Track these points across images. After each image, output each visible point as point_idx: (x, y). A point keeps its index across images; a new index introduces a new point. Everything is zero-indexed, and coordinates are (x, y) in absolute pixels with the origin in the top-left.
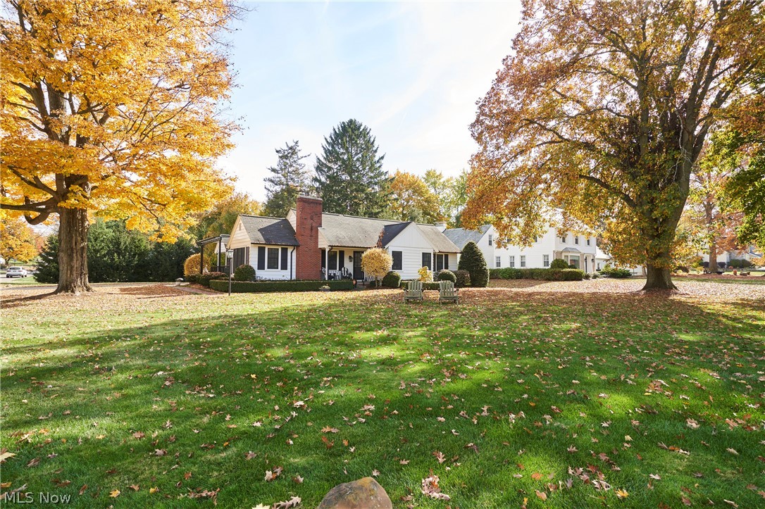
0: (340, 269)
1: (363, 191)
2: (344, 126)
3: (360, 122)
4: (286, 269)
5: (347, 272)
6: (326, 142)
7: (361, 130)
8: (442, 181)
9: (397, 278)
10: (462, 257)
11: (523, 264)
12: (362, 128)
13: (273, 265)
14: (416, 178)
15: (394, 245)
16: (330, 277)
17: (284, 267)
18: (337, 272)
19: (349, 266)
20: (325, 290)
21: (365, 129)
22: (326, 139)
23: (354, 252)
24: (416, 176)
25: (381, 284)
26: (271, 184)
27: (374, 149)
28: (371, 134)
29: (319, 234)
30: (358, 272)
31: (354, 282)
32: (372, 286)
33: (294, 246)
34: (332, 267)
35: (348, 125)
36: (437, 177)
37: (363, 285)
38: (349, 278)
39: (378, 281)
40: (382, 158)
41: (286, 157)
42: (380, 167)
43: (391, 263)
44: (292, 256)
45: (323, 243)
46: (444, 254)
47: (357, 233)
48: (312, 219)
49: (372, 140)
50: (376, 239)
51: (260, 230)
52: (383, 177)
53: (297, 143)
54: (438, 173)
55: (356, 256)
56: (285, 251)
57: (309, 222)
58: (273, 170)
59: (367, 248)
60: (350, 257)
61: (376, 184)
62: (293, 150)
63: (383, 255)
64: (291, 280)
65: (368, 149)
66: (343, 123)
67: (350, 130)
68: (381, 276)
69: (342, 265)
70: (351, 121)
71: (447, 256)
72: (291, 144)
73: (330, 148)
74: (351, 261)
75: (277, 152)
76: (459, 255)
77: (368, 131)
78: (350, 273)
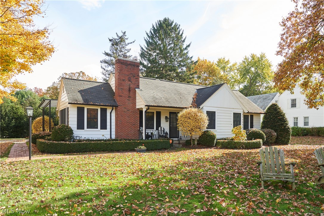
0: (157, 129)
1: (175, 70)
2: (161, 23)
3: (172, 20)
4: (106, 129)
5: (164, 131)
6: (147, 36)
7: (173, 26)
8: (229, 66)
9: (213, 137)
10: (265, 118)
11: (306, 123)
12: (174, 24)
13: (92, 125)
14: (211, 63)
15: (208, 105)
16: (147, 136)
17: (104, 127)
18: (155, 132)
19: (165, 126)
20: (141, 151)
21: (176, 25)
22: (147, 34)
23: (170, 113)
24: (212, 62)
25: (196, 142)
26: (106, 64)
27: (183, 39)
28: (180, 28)
29: (137, 95)
30: (174, 131)
31: (171, 141)
32: (188, 145)
33: (113, 106)
34: (149, 126)
35: (163, 22)
36: (226, 63)
37: (179, 143)
38: (166, 137)
39: (194, 140)
40: (189, 46)
41: (117, 44)
42: (187, 53)
43: (207, 123)
44: (112, 116)
45: (141, 104)
46: (249, 115)
47: (173, 95)
48: (129, 81)
49: (181, 33)
50: (191, 100)
51: (80, 92)
52: (189, 61)
53: (125, 33)
54: (226, 60)
55: (171, 116)
56: (104, 112)
57: (127, 83)
58: (107, 54)
59: (183, 108)
60: (166, 117)
61: (184, 66)
62: (122, 39)
63: (199, 114)
64: (111, 139)
65: (178, 39)
66: (160, 21)
67: (164, 25)
68: (196, 135)
69: (159, 124)
70: (165, 20)
71: (252, 117)
72: (120, 34)
73: (151, 41)
74: (167, 121)
75: (110, 40)
76: (262, 116)
77: (178, 27)
78: (166, 132)
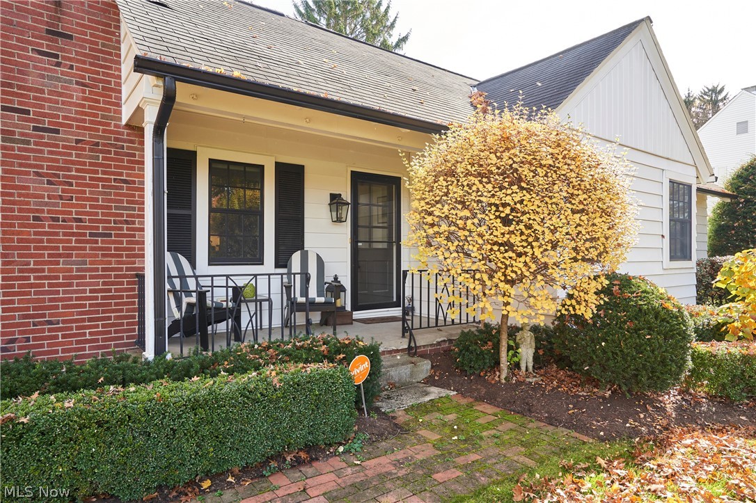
0: (282, 261)
19: (329, 244)
27: (388, 24)
40: (404, 39)
55: (363, 195)
60: (335, 197)
74: (339, 220)
78: (336, 278)
